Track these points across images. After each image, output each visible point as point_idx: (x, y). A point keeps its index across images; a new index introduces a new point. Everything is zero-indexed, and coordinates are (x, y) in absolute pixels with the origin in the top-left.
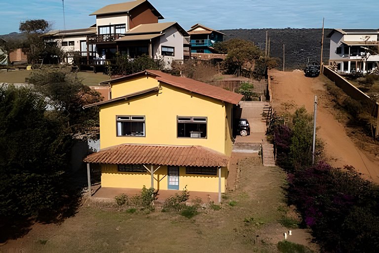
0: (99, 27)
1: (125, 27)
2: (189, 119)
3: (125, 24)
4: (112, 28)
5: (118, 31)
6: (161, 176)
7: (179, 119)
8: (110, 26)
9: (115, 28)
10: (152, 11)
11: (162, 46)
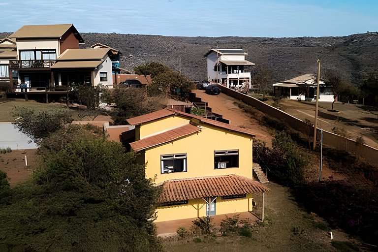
0: (20, 51)
1: (55, 53)
2: (224, 153)
3: (55, 50)
4: (38, 54)
5: (46, 57)
6: (201, 205)
7: (216, 153)
8: (35, 51)
9: (42, 53)
10: (75, 35)
11: (101, 73)
